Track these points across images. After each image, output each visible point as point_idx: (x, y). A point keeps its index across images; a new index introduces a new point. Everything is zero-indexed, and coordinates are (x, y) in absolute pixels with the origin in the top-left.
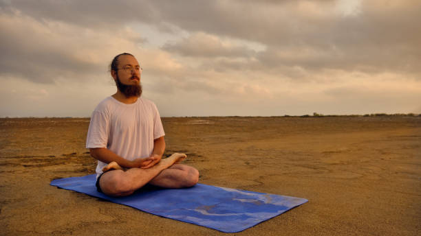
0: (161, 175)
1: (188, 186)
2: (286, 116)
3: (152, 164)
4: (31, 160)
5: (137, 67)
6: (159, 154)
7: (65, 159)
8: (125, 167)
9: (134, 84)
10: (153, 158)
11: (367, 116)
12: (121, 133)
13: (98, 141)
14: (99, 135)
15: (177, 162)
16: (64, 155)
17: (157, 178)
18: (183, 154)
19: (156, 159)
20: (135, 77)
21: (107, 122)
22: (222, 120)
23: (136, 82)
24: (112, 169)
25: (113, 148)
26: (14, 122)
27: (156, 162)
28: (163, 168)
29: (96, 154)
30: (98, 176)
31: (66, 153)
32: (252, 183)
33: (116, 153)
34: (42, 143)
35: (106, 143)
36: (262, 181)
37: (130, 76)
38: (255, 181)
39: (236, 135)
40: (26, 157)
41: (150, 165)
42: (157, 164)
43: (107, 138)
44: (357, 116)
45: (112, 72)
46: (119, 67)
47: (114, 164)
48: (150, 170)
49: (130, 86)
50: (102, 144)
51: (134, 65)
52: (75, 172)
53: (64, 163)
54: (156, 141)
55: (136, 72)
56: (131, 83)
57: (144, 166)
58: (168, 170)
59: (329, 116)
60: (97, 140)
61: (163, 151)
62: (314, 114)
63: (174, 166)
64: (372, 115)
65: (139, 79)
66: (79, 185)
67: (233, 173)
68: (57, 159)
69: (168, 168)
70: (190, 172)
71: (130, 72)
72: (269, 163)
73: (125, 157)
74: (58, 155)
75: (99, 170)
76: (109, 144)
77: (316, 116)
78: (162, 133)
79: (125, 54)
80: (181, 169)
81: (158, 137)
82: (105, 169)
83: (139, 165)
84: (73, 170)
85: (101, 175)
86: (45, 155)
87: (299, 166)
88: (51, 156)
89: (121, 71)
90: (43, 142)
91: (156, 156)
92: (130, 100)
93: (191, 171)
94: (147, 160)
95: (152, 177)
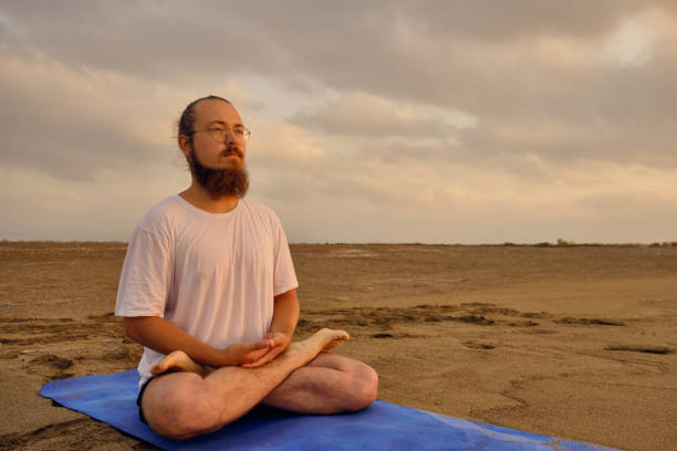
0: (290, 382)
1: (352, 410)
2: (507, 245)
3: (271, 356)
4: (21, 328)
5: (239, 128)
6: (285, 332)
7: (91, 326)
8: (206, 364)
9: (230, 166)
10: (272, 342)
11: (656, 245)
12: (197, 281)
13: (142, 301)
14: (146, 287)
15: (326, 350)
16: (91, 318)
17: (280, 390)
18: (342, 333)
19: (278, 345)
20: (232, 149)
21: (166, 256)
22: (393, 250)
23: (234, 162)
24: (174, 369)
25: (178, 316)
26: (13, 249)
27: (279, 350)
28: (293, 367)
29: (139, 333)
30: (141, 382)
31: (95, 313)
32: (498, 401)
33: (185, 328)
34: (55, 291)
35: (163, 306)
36: (520, 394)
37: (222, 147)
38: (504, 394)
39: (424, 279)
40: (15, 320)
41: (263, 361)
42: (281, 355)
43: (165, 294)
44: (638, 246)
45: (180, 139)
46: (197, 127)
47: (179, 357)
48: (263, 370)
49: (222, 171)
50: (152, 307)
51: (231, 122)
52: (104, 359)
53: (85, 337)
54: (278, 299)
55: (237, 139)
56: (224, 164)
57: (252, 361)
58: (307, 371)
59: (586, 245)
60: (141, 298)
61: (294, 323)
62: (559, 241)
63: (320, 360)
64: (665, 245)
65: (241, 156)
66: (103, 395)
67: (446, 370)
68: (74, 327)
69: (308, 364)
70: (357, 376)
71: (222, 139)
72: (514, 344)
73: (205, 339)
74: (79, 317)
75: (145, 367)
76: (169, 308)
77: (562, 245)
78: (292, 283)
79: (211, 98)
80: (336, 367)
81: (283, 291)
82: (157, 368)
83: (239, 359)
84: (100, 354)
85: (149, 380)
86: (54, 317)
87: (584, 353)
88: (65, 320)
89: (200, 137)
90: (57, 288)
91: (280, 337)
92: (221, 204)
93: (360, 375)
94: (257, 347)
95: (270, 388)
